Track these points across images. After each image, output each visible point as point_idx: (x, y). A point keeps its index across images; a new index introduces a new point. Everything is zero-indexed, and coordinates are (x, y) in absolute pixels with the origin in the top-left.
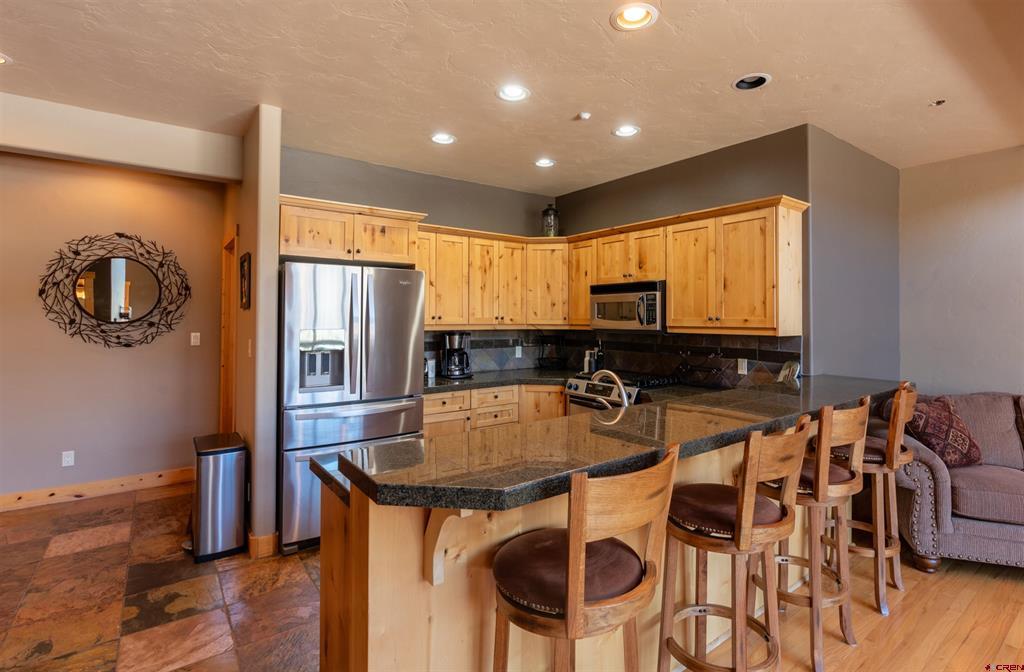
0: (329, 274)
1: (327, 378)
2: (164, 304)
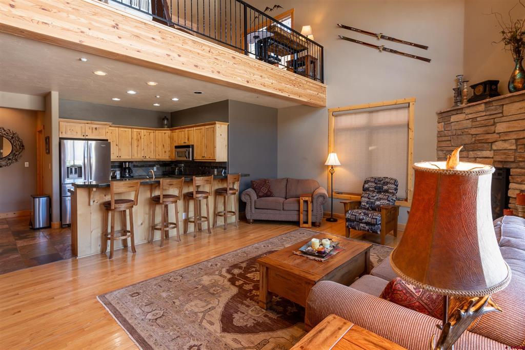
1: (77, 175)
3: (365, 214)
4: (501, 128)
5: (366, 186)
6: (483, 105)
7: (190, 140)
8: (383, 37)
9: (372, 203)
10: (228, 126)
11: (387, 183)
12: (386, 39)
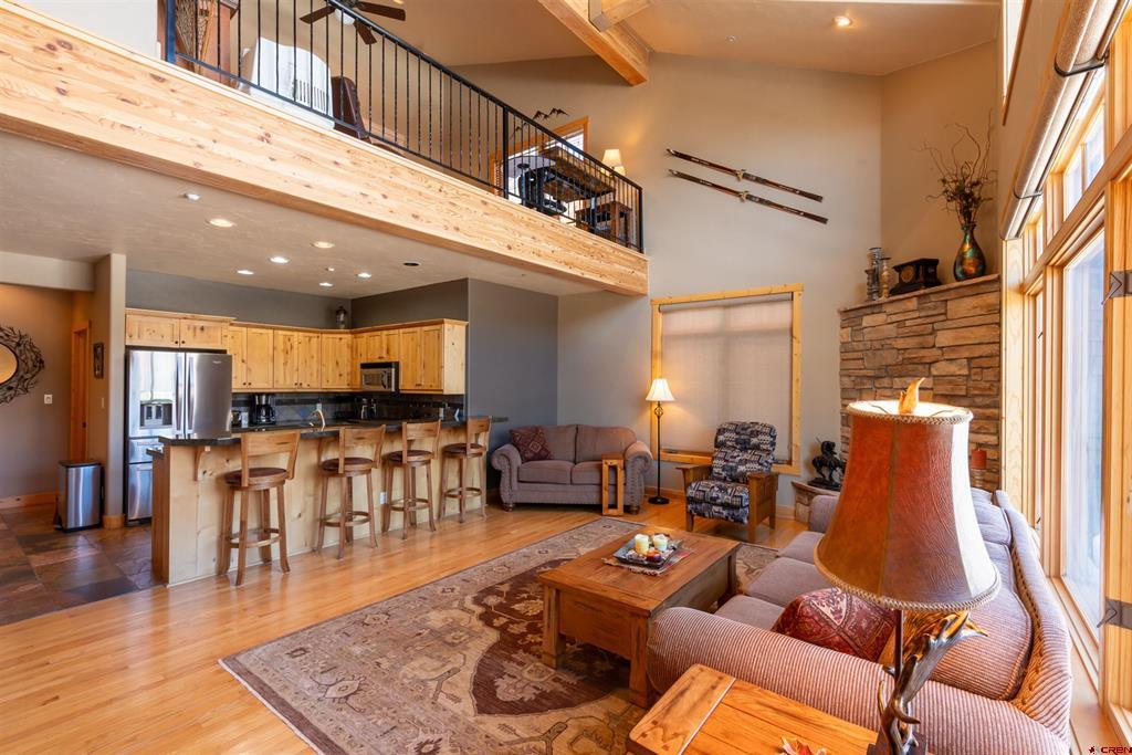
0: (165, 362)
1: (160, 421)
2: (21, 373)
3: (721, 489)
4: (944, 338)
5: (721, 438)
6: (915, 300)
7: (391, 353)
8: (746, 176)
9: (731, 468)
10: (467, 327)
11: (756, 433)
12: (751, 180)
